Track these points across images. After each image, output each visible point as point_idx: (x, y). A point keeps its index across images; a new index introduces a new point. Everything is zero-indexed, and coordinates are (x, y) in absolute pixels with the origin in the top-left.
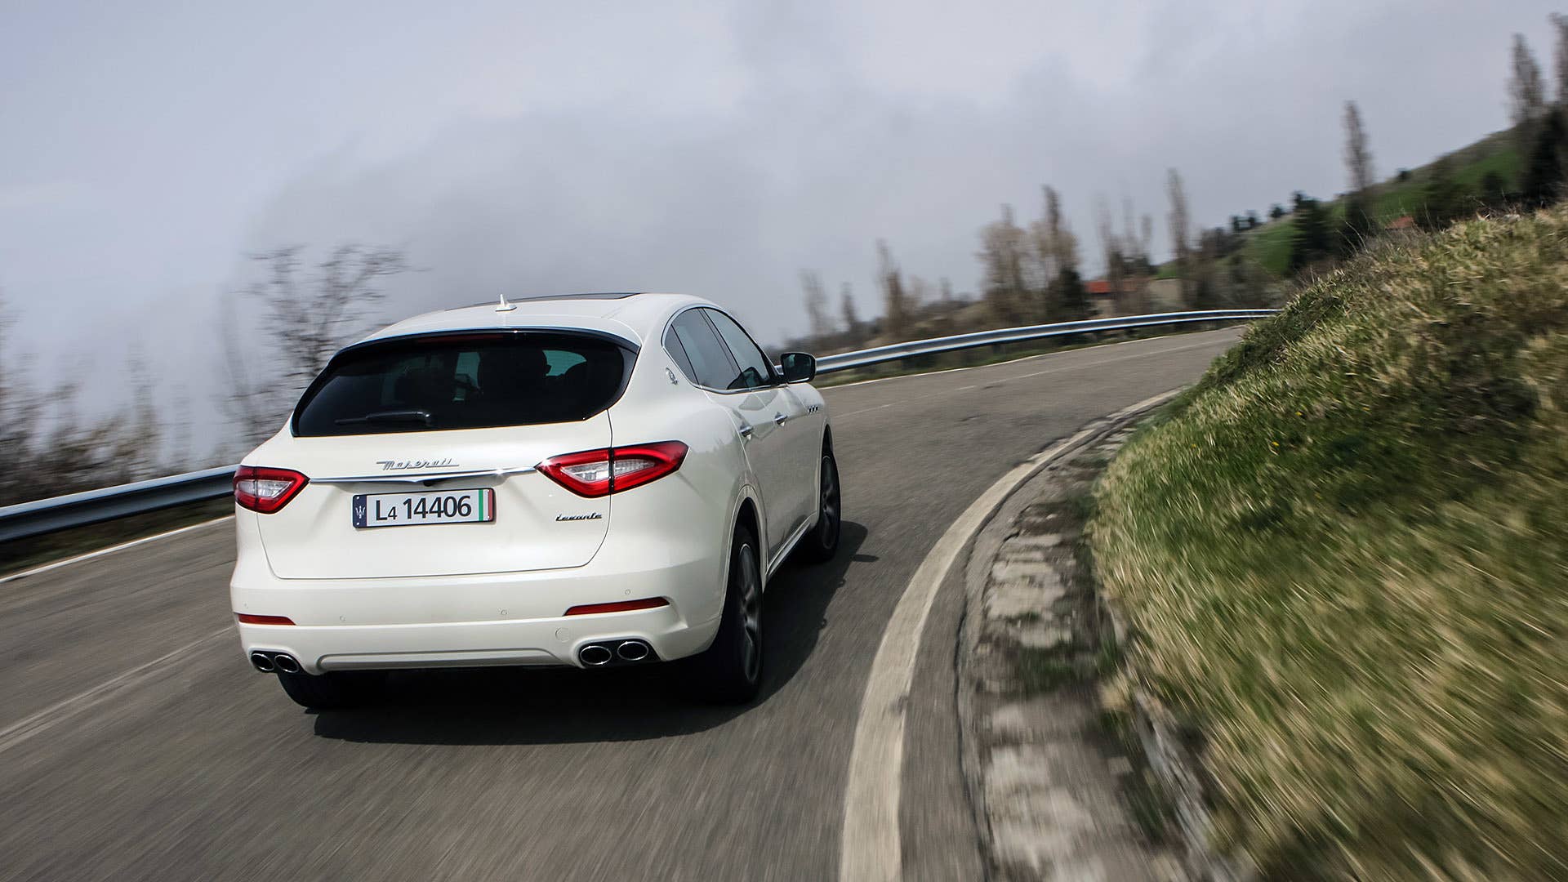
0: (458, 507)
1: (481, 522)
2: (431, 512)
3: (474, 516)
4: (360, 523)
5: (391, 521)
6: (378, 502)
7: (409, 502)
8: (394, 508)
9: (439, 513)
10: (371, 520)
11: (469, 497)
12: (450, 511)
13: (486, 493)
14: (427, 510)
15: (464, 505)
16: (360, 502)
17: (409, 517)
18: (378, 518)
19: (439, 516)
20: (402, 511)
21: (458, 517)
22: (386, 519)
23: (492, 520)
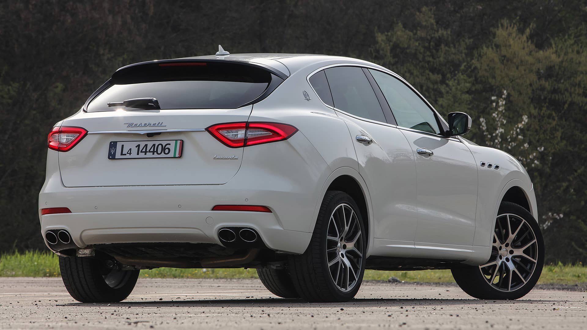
0: (163, 149)
1: (175, 157)
2: (149, 152)
3: (171, 154)
4: (112, 156)
5: (128, 156)
6: (123, 146)
7: (138, 146)
8: (130, 149)
9: (153, 152)
10: (118, 155)
11: (170, 144)
12: (159, 151)
13: (179, 142)
14: (148, 150)
15: (167, 148)
16: (113, 145)
17: (138, 154)
18: (122, 154)
19: (153, 154)
20: (134, 150)
21: (163, 155)
22: (126, 155)
23: (181, 156)
